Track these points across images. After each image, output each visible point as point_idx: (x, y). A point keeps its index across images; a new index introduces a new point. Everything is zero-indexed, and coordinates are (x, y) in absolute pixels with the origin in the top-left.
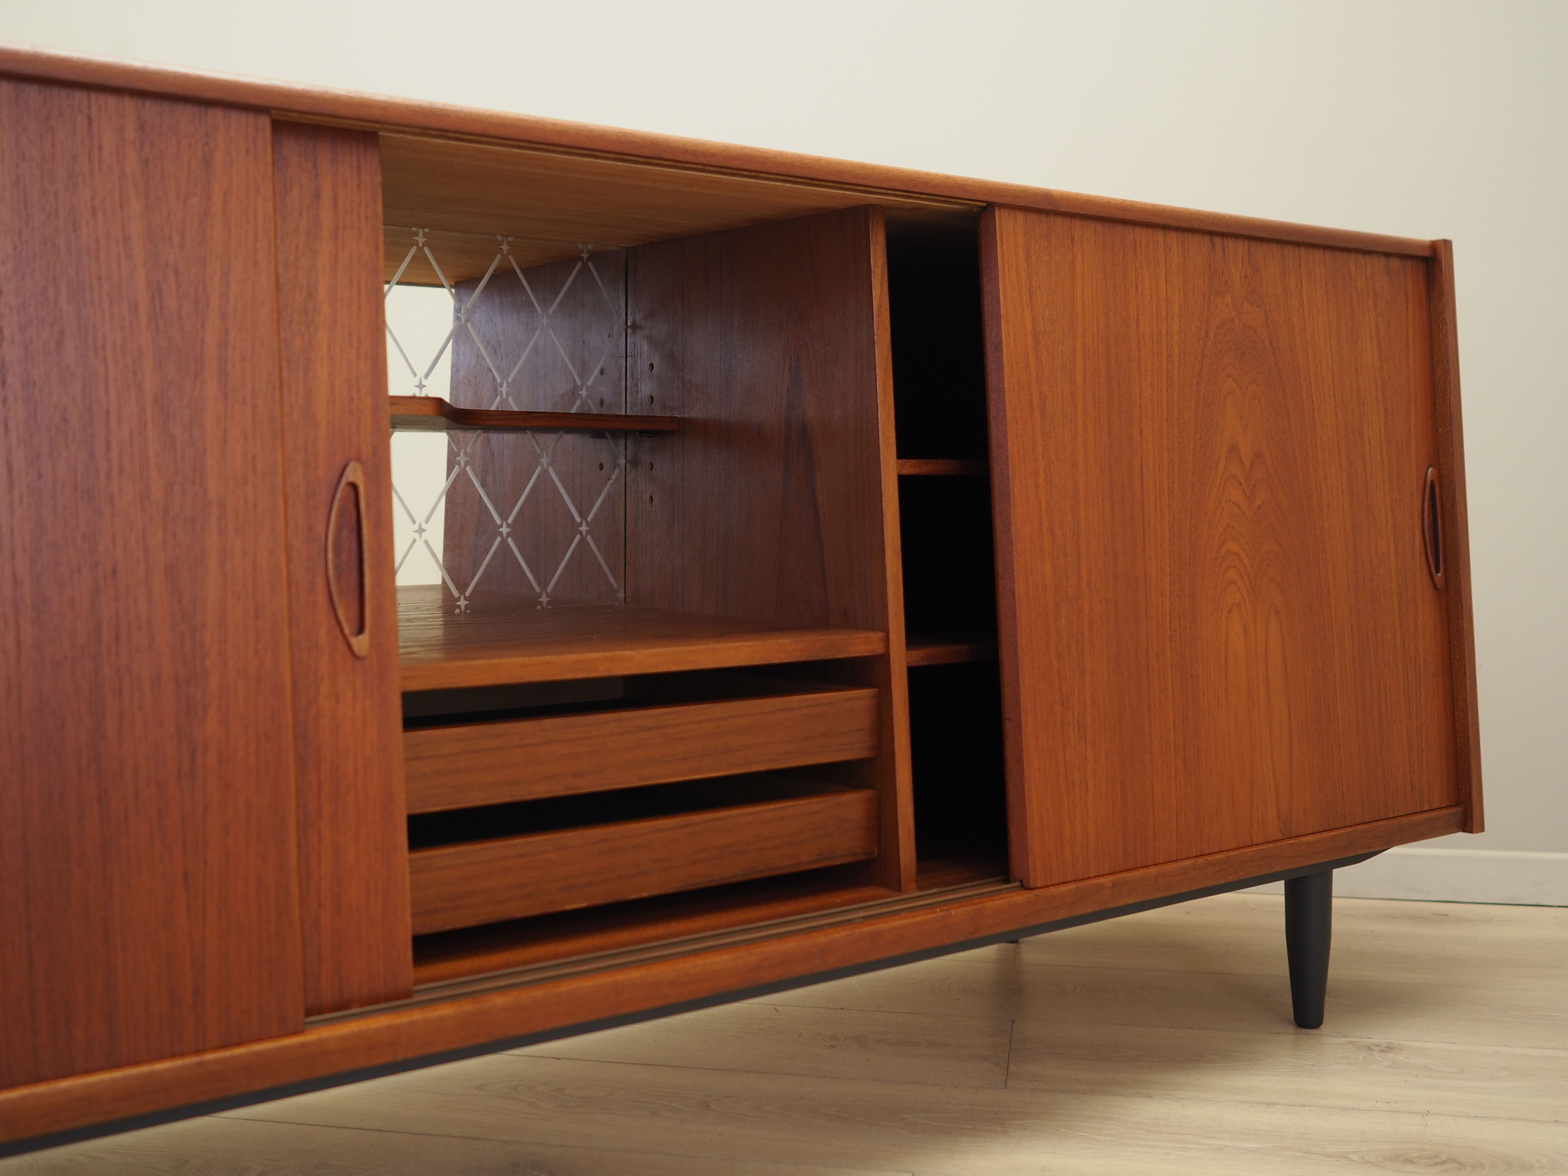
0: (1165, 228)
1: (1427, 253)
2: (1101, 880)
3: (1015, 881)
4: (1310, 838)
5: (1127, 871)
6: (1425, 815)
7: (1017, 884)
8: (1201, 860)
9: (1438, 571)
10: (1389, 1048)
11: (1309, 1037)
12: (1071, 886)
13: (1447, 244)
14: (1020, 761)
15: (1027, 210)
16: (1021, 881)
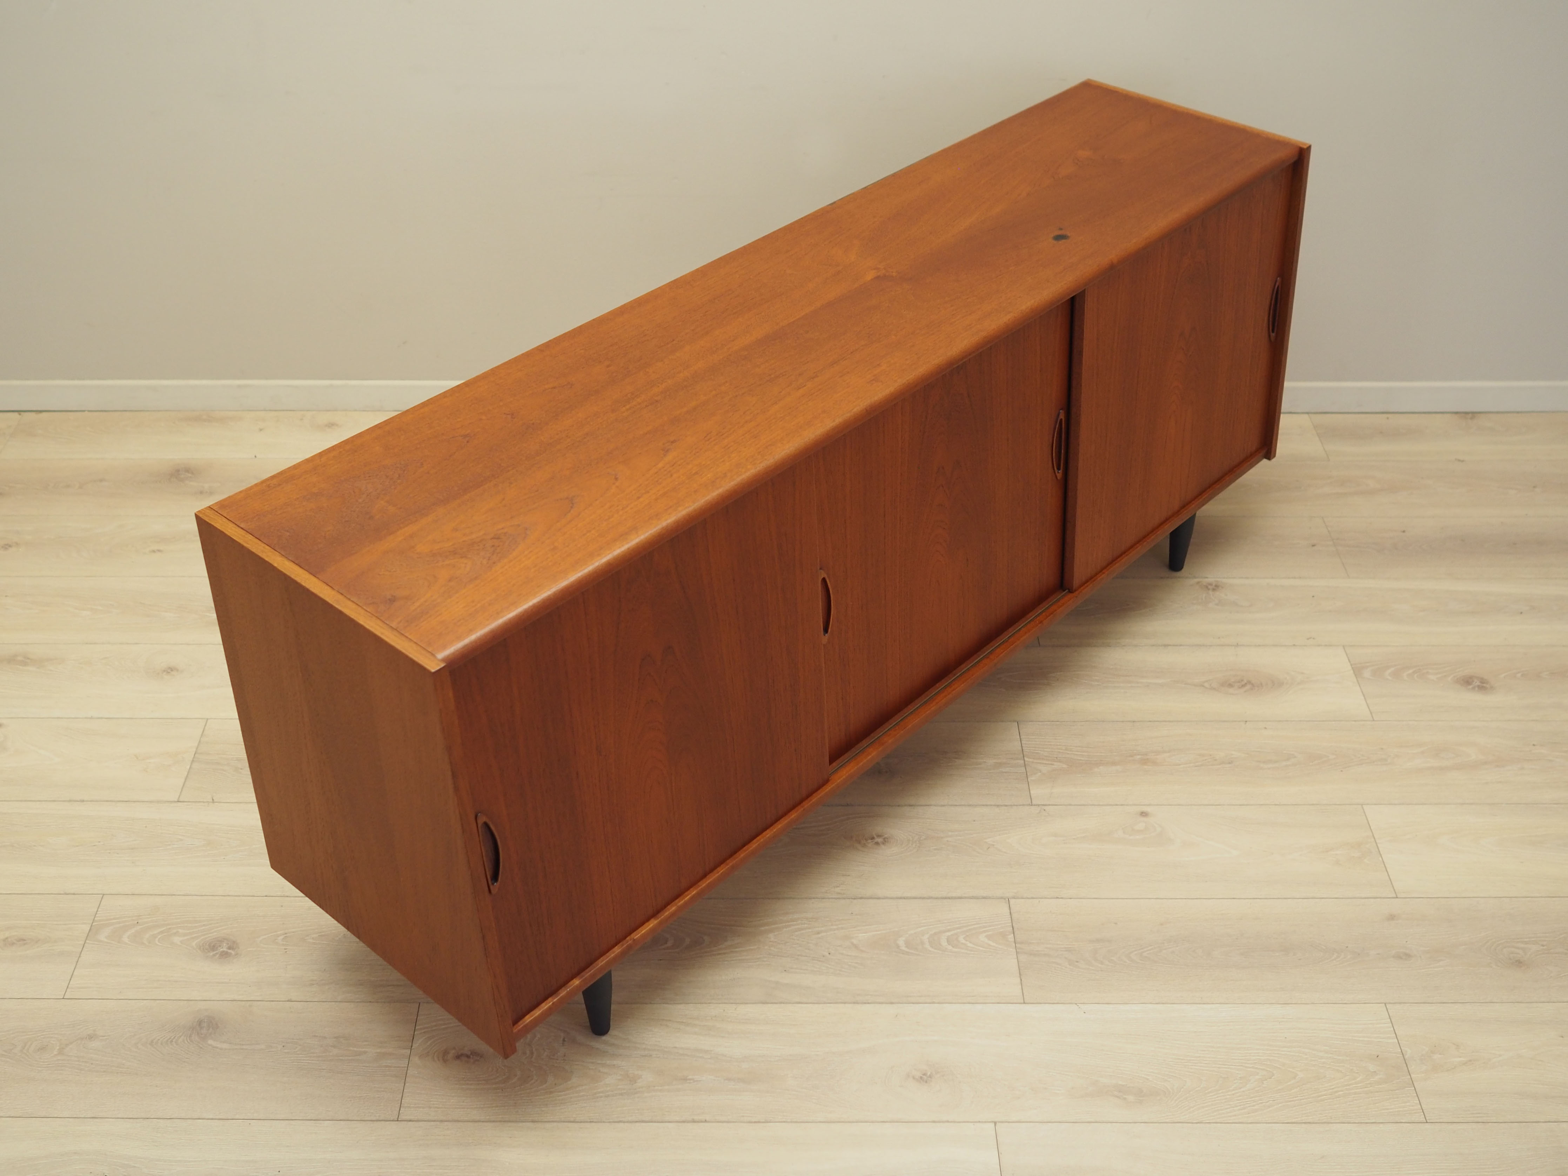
1: (1295, 158)
3: (1066, 589)
5: (1111, 563)
7: (1066, 592)
9: (1273, 331)
11: (1176, 577)
12: (1089, 583)
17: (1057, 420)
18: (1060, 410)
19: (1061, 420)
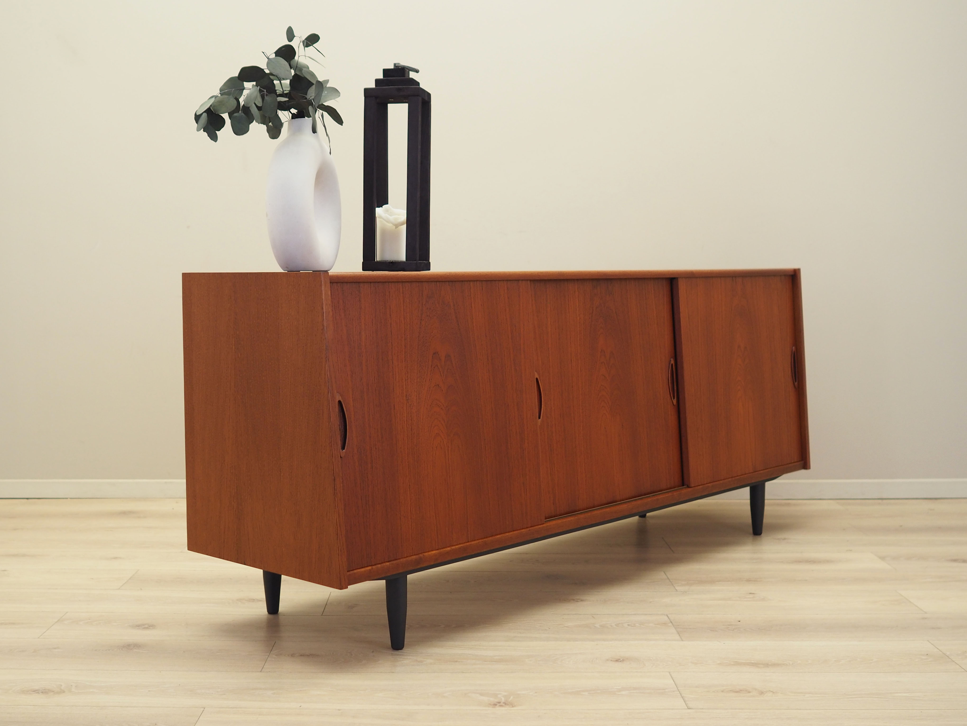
0: (721, 277)
1: (792, 273)
2: (708, 485)
3: (686, 485)
4: (762, 472)
5: (714, 482)
6: (793, 464)
7: (686, 486)
8: (733, 479)
9: (796, 382)
10: (785, 539)
11: (757, 537)
12: (701, 487)
13: (799, 270)
14: (687, 448)
15: (686, 278)
16: (688, 485)
17: (670, 364)
18: (671, 358)
19: (672, 364)
